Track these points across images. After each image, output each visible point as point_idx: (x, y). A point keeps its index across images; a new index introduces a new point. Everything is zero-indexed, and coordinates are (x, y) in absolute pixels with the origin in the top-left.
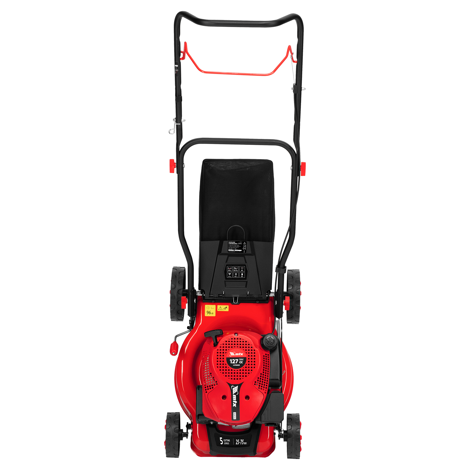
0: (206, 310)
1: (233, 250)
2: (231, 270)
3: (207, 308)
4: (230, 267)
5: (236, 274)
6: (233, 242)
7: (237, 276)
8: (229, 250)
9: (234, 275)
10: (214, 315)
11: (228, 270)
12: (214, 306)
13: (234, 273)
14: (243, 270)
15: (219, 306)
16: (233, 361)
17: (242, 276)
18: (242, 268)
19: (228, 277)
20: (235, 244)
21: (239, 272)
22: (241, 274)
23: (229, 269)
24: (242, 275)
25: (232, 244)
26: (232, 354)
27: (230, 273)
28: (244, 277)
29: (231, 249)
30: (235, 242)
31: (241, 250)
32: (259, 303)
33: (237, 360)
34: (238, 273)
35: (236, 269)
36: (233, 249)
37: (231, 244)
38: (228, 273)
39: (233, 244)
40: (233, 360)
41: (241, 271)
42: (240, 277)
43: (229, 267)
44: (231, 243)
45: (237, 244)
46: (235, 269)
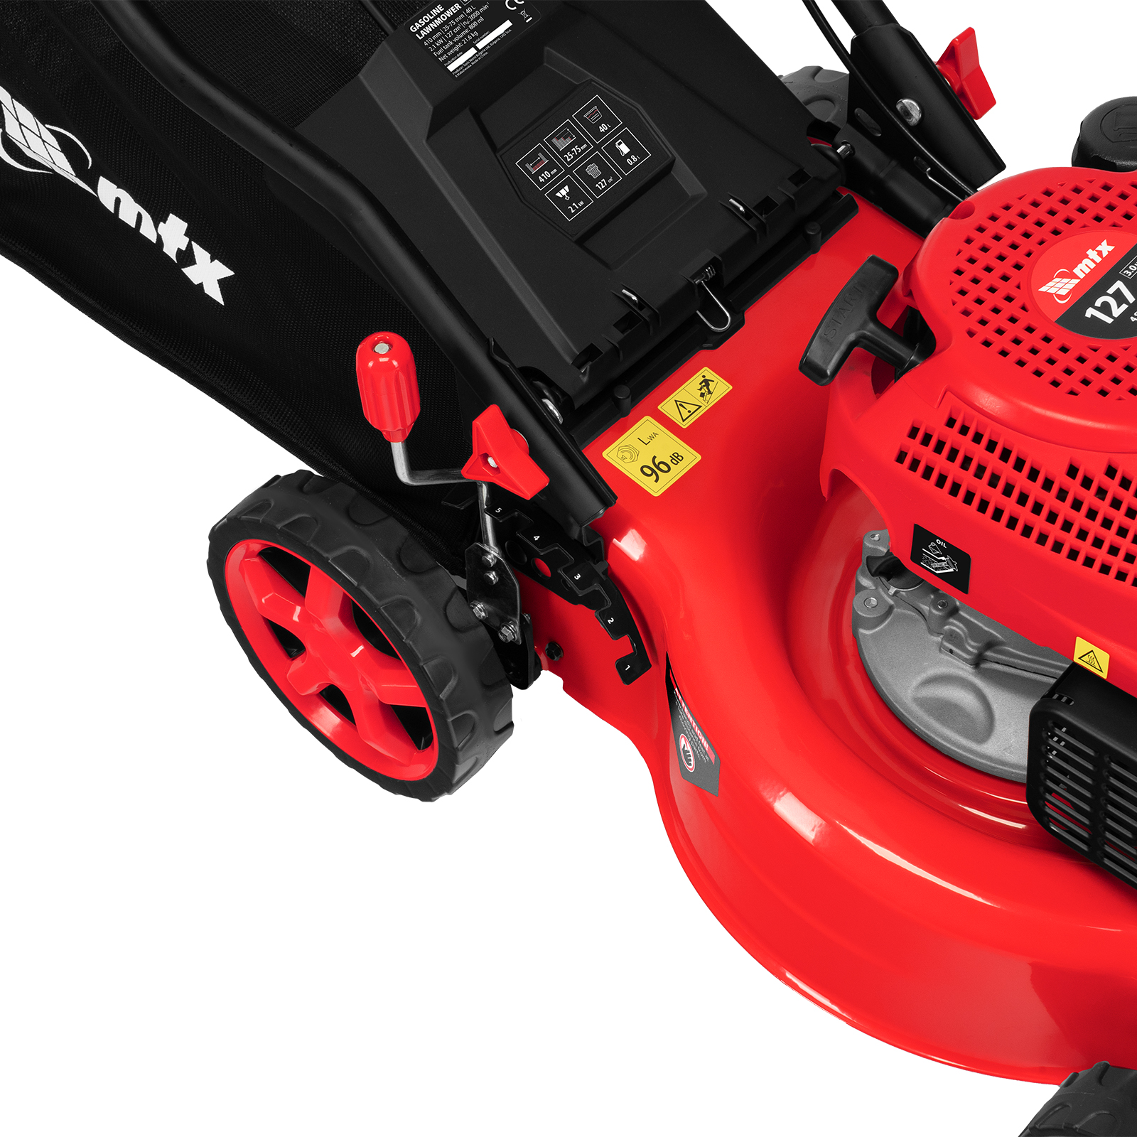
0: (631, 470)
1: (472, 52)
2: (548, 167)
3: (623, 458)
4: (535, 155)
5: (593, 170)
6: (428, 11)
7: (606, 173)
8: (451, 68)
9: (592, 182)
10: (691, 458)
11: (536, 177)
12: (646, 426)
13: (582, 172)
14: (607, 119)
15: (668, 407)
16: (1106, 308)
17: (628, 155)
18: (593, 115)
19: (570, 215)
20: (449, 13)
21: (597, 147)
22: (618, 151)
23: (541, 171)
24: (624, 149)
25: (434, 25)
26: (1059, 287)
27: (562, 187)
28: (641, 154)
29: (455, 56)
30: (439, 8)
31: (508, 24)
32: (827, 231)
33: (1119, 285)
34: (596, 160)
35: (572, 145)
36: (464, 50)
37: (428, 30)
38: (553, 195)
39: (438, 21)
40: (1098, 303)
41: (599, 135)
42: (627, 167)
43: (528, 160)
44: (424, 26)
45: (457, 6)
46: (568, 149)
